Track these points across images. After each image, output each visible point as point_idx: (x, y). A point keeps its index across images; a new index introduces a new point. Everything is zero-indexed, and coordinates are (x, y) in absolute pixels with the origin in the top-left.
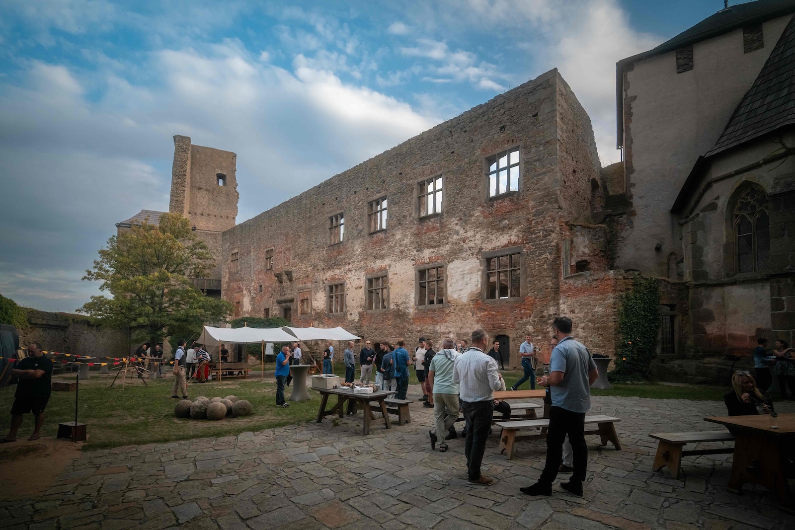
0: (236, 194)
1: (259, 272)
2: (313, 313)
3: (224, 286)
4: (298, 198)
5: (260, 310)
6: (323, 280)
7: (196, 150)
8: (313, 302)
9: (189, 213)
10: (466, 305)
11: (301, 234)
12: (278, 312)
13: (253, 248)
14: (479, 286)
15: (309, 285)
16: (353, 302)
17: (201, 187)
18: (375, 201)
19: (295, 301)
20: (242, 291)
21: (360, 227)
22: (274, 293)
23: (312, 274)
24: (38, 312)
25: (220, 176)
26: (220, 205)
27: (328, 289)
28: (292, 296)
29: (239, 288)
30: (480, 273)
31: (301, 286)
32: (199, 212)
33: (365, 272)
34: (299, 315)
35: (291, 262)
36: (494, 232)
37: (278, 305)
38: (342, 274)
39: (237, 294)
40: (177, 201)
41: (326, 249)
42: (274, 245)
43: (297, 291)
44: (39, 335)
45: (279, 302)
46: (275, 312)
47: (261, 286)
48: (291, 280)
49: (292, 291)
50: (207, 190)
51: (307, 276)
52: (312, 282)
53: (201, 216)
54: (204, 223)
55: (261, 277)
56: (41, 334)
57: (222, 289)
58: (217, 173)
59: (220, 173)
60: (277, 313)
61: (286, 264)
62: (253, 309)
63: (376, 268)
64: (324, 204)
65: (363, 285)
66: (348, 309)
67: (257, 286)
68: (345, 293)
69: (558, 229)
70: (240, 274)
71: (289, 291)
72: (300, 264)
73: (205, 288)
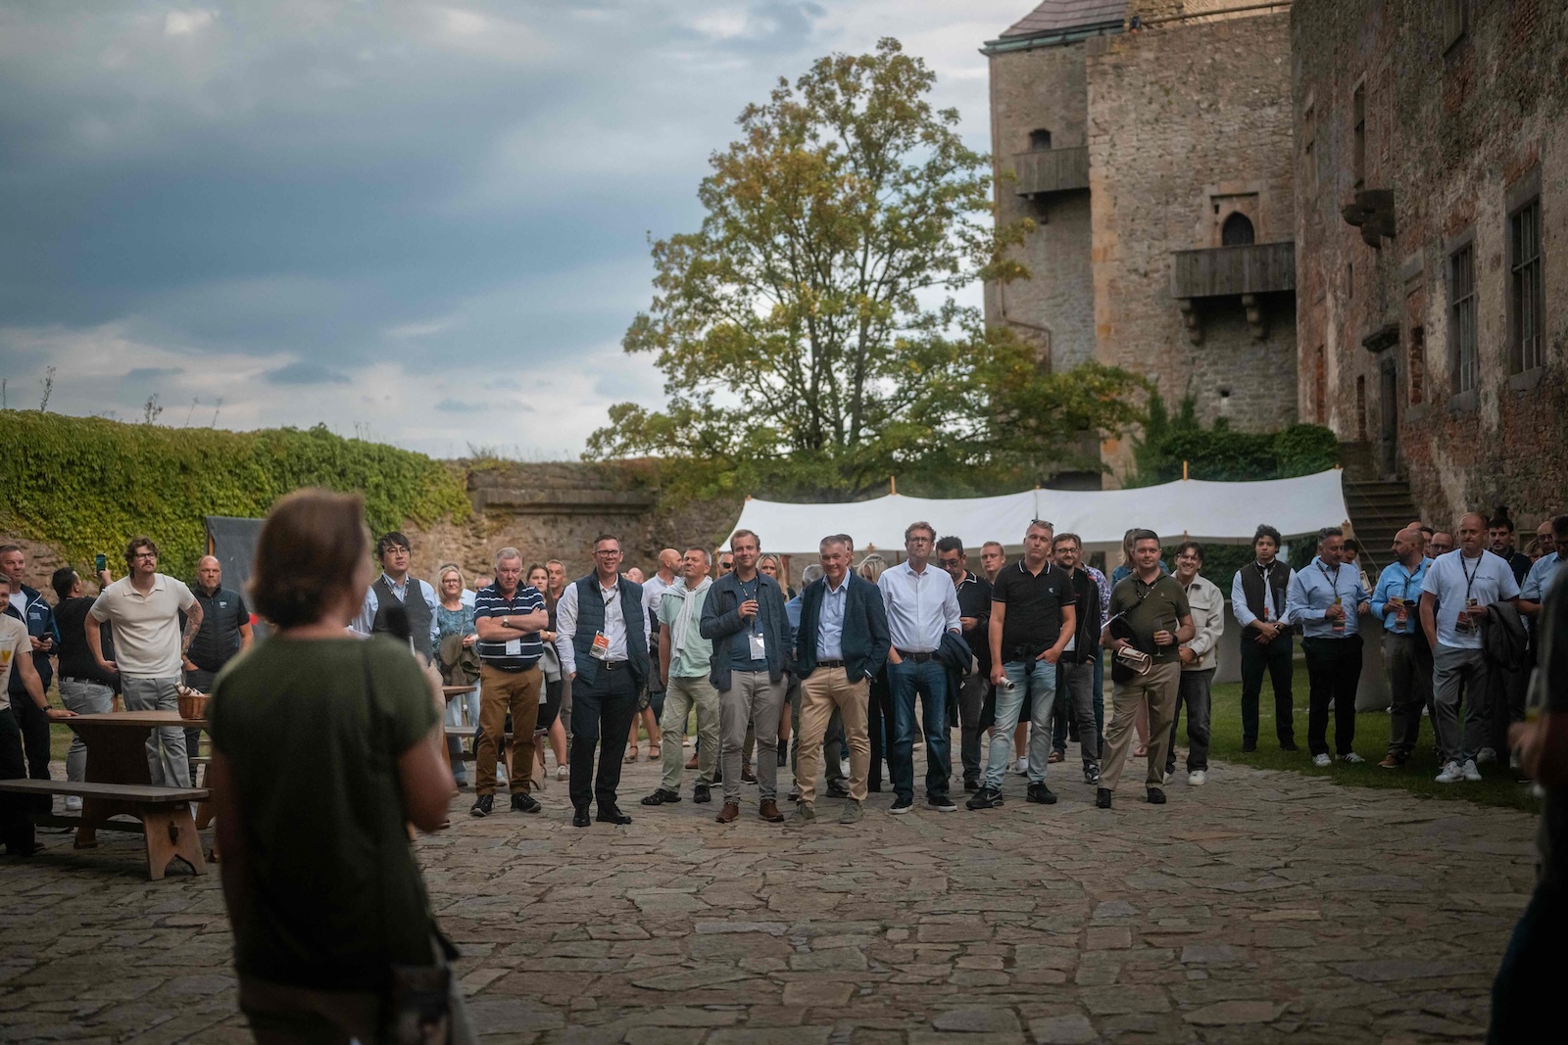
2: (1430, 395)
3: (1300, 273)
5: (1352, 387)
6: (1441, 232)
8: (1428, 342)
13: (1335, 78)
15: (1421, 255)
16: (1488, 335)
19: (1401, 337)
20: (1323, 299)
22: (1370, 303)
23: (1424, 202)
27: (1450, 272)
28: (1397, 312)
29: (1320, 280)
31: (1409, 260)
33: (1505, 182)
34: (1410, 405)
35: (1391, 143)
37: (1377, 357)
38: (1469, 197)
39: (1319, 310)
42: (1366, 64)
43: (1404, 287)
44: (530, 539)
45: (1379, 344)
46: (1374, 395)
48: (1392, 234)
49: (1395, 289)
51: (1418, 213)
52: (1425, 243)
56: (541, 533)
57: (1297, 289)
60: (1377, 398)
61: (1385, 157)
62: (1342, 383)
63: (1521, 159)
65: (1501, 249)
66: (1481, 370)
67: (1345, 269)
68: (1475, 292)
71: (1392, 291)
72: (1405, 154)
73: (1246, 290)
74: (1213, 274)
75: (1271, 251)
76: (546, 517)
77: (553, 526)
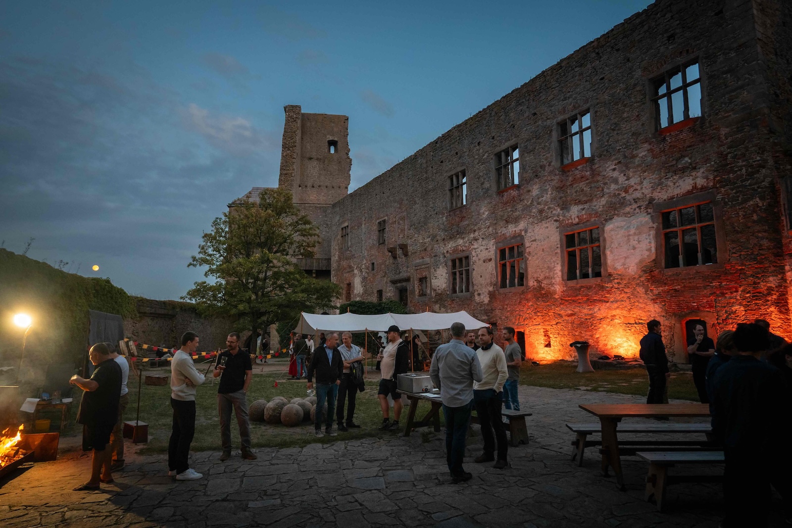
0: (348, 160)
1: (371, 247)
2: (433, 294)
3: (334, 265)
4: (413, 157)
5: (373, 293)
6: (444, 253)
7: (306, 118)
8: (432, 281)
9: (300, 186)
10: (634, 278)
11: (417, 199)
12: (393, 294)
13: (364, 219)
14: (653, 250)
15: (427, 260)
16: (481, 279)
17: (312, 157)
18: (503, 151)
19: (412, 280)
20: (353, 271)
21: (487, 185)
22: (387, 272)
23: (430, 247)
24: (148, 301)
25: (332, 143)
26: (331, 174)
27: (450, 263)
28: (409, 274)
29: (350, 267)
30: (653, 232)
31: (418, 261)
32: (309, 184)
33: (494, 240)
34: (417, 297)
35: (406, 233)
36: (669, 175)
37: (393, 285)
38: (467, 245)
39: (348, 274)
40: (286, 174)
41: (446, 215)
42: (387, 215)
43: (414, 268)
44: (147, 325)
45: (394, 282)
46: (389, 294)
47: (373, 264)
48: (406, 255)
49: (408, 268)
50: (317, 159)
51: (425, 250)
52: (431, 257)
53: (312, 189)
54: (315, 196)
55: (373, 253)
56: (150, 323)
57: (332, 270)
58: (328, 140)
59: (331, 139)
60: (391, 295)
61: (401, 236)
62: (365, 291)
63: (508, 235)
64: (442, 162)
65: (493, 257)
66: (475, 287)
67: (369, 264)
68: (470, 268)
69: (771, 162)
70: (351, 251)
71: (405, 269)
72: (416, 235)
73: (314, 269)
74: (306, 264)
75: (321, 260)
76: (151, 317)
77: (153, 321)
